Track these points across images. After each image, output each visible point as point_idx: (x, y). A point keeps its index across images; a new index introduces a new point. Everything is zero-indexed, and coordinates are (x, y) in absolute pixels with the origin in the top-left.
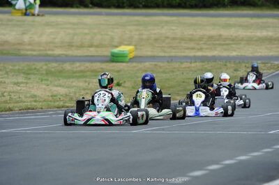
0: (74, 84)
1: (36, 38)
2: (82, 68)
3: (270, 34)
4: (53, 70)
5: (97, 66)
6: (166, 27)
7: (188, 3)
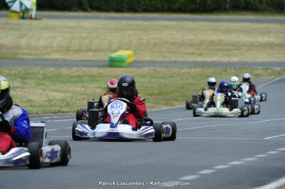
0: (71, 89)
1: (33, 42)
2: (80, 73)
3: (272, 39)
4: (50, 74)
5: (95, 70)
6: (166, 32)
7: (188, 8)
